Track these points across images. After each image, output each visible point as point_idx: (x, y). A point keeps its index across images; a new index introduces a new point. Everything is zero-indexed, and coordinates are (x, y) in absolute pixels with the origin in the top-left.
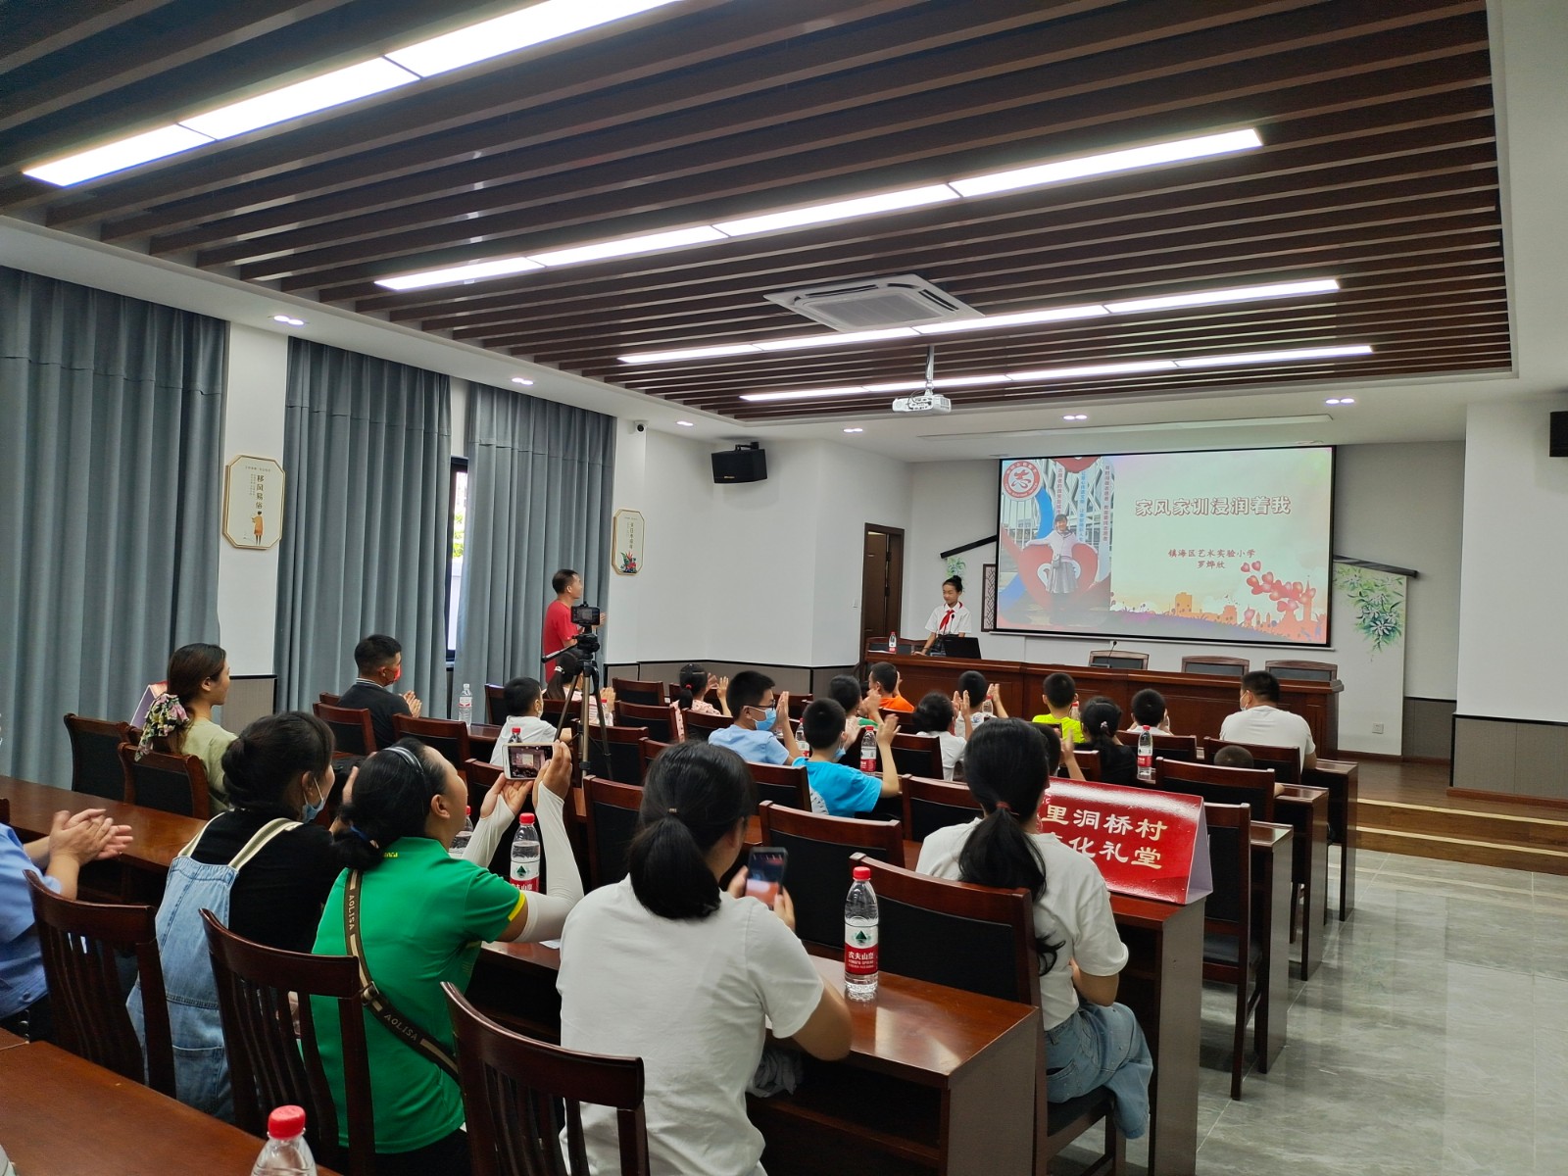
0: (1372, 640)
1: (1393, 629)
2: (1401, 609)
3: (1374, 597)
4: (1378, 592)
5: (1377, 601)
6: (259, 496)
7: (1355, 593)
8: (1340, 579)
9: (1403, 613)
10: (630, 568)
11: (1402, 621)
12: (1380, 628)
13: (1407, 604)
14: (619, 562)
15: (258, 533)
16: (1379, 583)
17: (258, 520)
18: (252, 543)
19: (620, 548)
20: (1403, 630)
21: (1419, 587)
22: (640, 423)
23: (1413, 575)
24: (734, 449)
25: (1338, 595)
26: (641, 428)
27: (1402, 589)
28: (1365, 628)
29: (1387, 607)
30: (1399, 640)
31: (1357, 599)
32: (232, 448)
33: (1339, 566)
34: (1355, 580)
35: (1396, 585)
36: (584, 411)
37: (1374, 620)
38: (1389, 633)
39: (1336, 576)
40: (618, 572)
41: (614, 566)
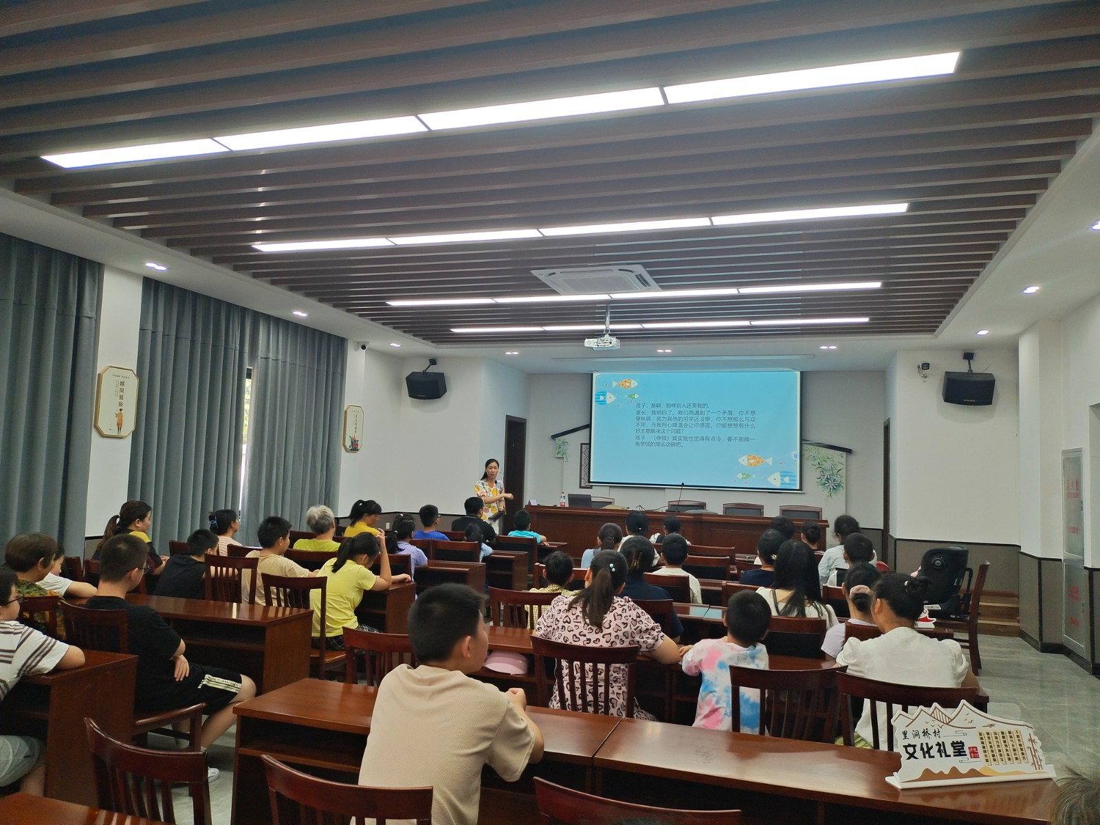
0: (826, 492)
1: (839, 485)
2: (843, 472)
3: (827, 465)
4: (829, 462)
5: (829, 468)
6: (121, 397)
7: (816, 463)
8: (806, 455)
9: (844, 475)
10: (354, 448)
11: (843, 480)
12: (831, 484)
13: (846, 471)
14: (348, 443)
15: (119, 426)
16: (830, 457)
17: (119, 416)
18: (115, 433)
19: (350, 433)
20: (844, 486)
21: (853, 458)
22: (363, 344)
23: (849, 451)
25: (807, 464)
26: (364, 347)
27: (843, 460)
28: (822, 485)
29: (835, 471)
30: (842, 491)
31: (817, 466)
32: (103, 360)
33: (805, 447)
34: (815, 455)
35: (838, 456)
36: (329, 335)
37: (827, 479)
38: (836, 487)
39: (804, 452)
40: (347, 450)
41: (344, 446)
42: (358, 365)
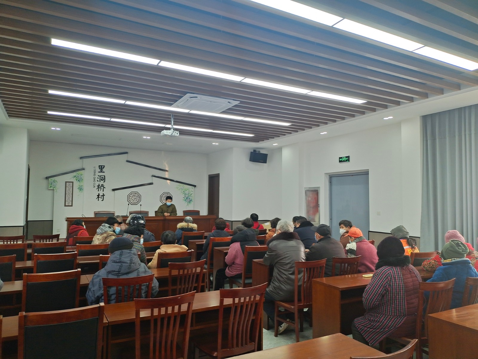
0: (186, 204)
1: (191, 201)
3: (187, 192)
5: (187, 193)
7: (183, 191)
8: (179, 188)
9: (193, 196)
11: (193, 198)
12: (188, 200)
13: (194, 194)
16: (188, 189)
21: (196, 189)
23: (195, 186)
27: (193, 190)
28: (185, 200)
29: (190, 195)
30: (192, 203)
33: (179, 184)
34: (182, 188)
35: (191, 188)
37: (187, 198)
39: (178, 186)
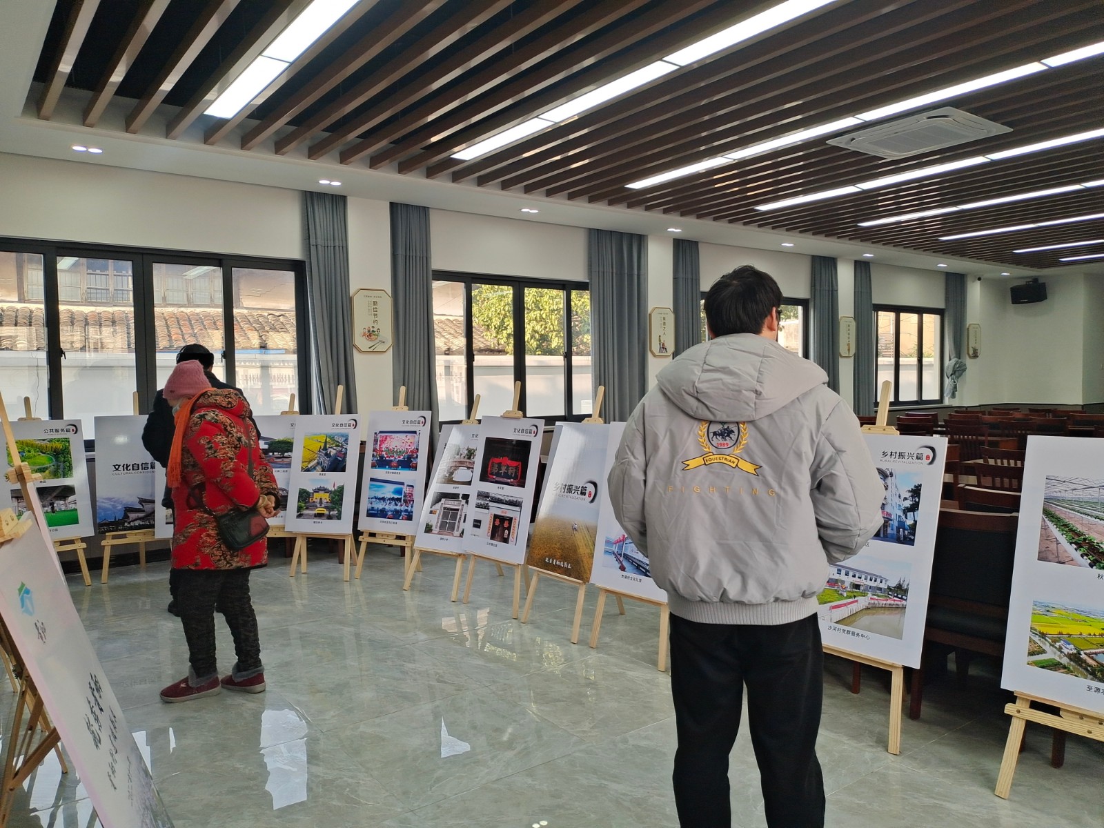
6: (849, 334)
10: (975, 355)
14: (971, 352)
15: (849, 350)
17: (848, 345)
18: (847, 355)
19: (972, 344)
22: (978, 277)
24: (1025, 283)
26: (979, 279)
32: (841, 314)
40: (970, 357)
41: (968, 354)
42: (976, 294)
